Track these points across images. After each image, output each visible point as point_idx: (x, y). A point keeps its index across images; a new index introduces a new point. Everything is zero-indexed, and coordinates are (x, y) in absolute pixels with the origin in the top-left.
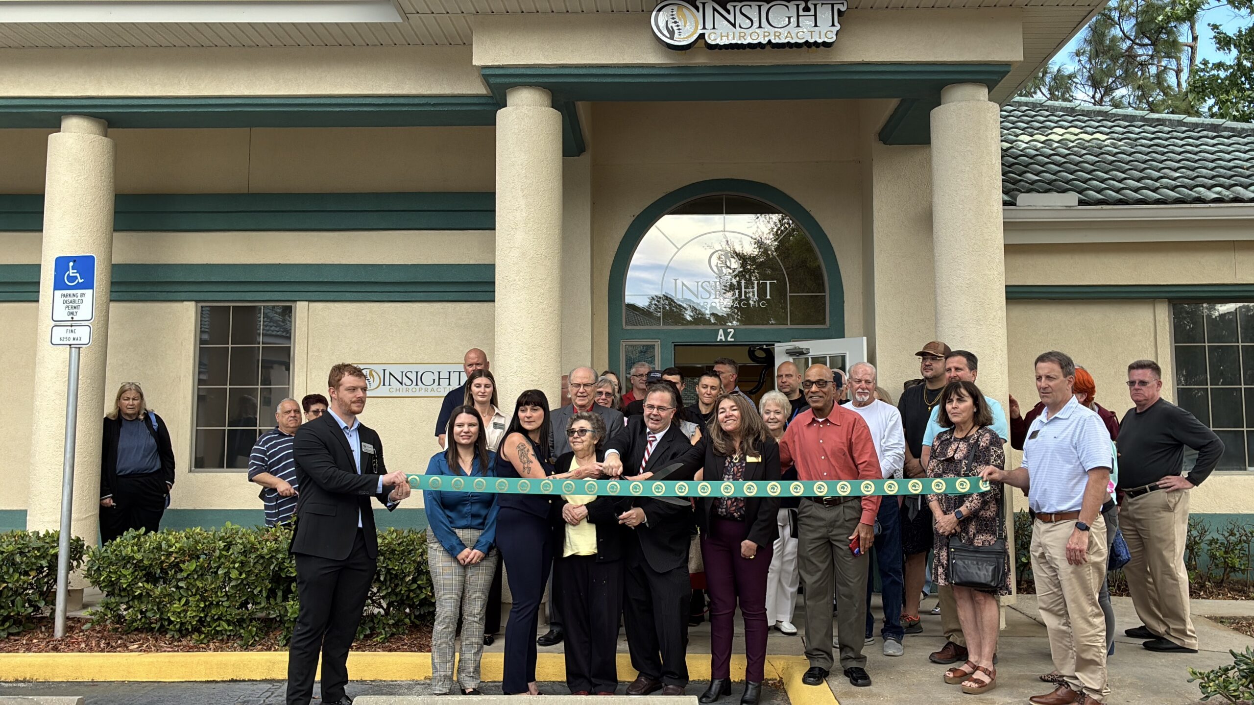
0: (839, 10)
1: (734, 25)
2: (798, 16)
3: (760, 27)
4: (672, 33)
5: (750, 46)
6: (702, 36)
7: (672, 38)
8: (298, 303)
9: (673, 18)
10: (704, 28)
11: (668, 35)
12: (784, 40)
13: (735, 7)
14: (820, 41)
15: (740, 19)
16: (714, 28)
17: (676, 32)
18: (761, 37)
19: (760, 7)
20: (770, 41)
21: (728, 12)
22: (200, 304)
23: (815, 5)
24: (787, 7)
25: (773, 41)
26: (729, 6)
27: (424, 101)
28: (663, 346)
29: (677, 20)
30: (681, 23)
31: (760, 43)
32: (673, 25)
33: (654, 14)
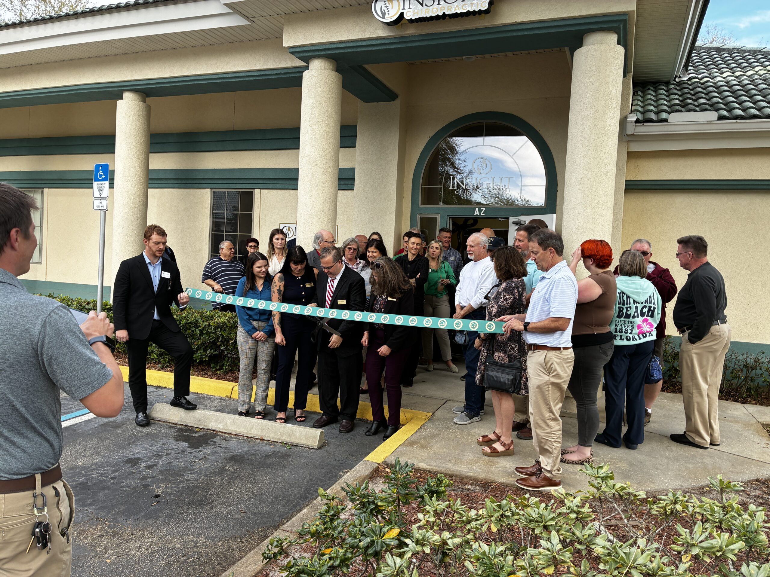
1: (422, 5)
3: (439, 4)
4: (384, 14)
5: (431, 18)
6: (402, 14)
7: (384, 18)
8: (256, 190)
9: (385, 4)
10: (404, 9)
11: (381, 16)
12: (453, 12)
14: (477, 10)
15: (427, 1)
16: (410, 8)
17: (387, 13)
18: (439, 11)
20: (444, 13)
22: (213, 190)
25: (447, 13)
27: (278, 72)
28: (442, 217)
29: (387, 5)
30: (390, 7)
31: (438, 15)
32: (385, 9)
33: (373, 4)
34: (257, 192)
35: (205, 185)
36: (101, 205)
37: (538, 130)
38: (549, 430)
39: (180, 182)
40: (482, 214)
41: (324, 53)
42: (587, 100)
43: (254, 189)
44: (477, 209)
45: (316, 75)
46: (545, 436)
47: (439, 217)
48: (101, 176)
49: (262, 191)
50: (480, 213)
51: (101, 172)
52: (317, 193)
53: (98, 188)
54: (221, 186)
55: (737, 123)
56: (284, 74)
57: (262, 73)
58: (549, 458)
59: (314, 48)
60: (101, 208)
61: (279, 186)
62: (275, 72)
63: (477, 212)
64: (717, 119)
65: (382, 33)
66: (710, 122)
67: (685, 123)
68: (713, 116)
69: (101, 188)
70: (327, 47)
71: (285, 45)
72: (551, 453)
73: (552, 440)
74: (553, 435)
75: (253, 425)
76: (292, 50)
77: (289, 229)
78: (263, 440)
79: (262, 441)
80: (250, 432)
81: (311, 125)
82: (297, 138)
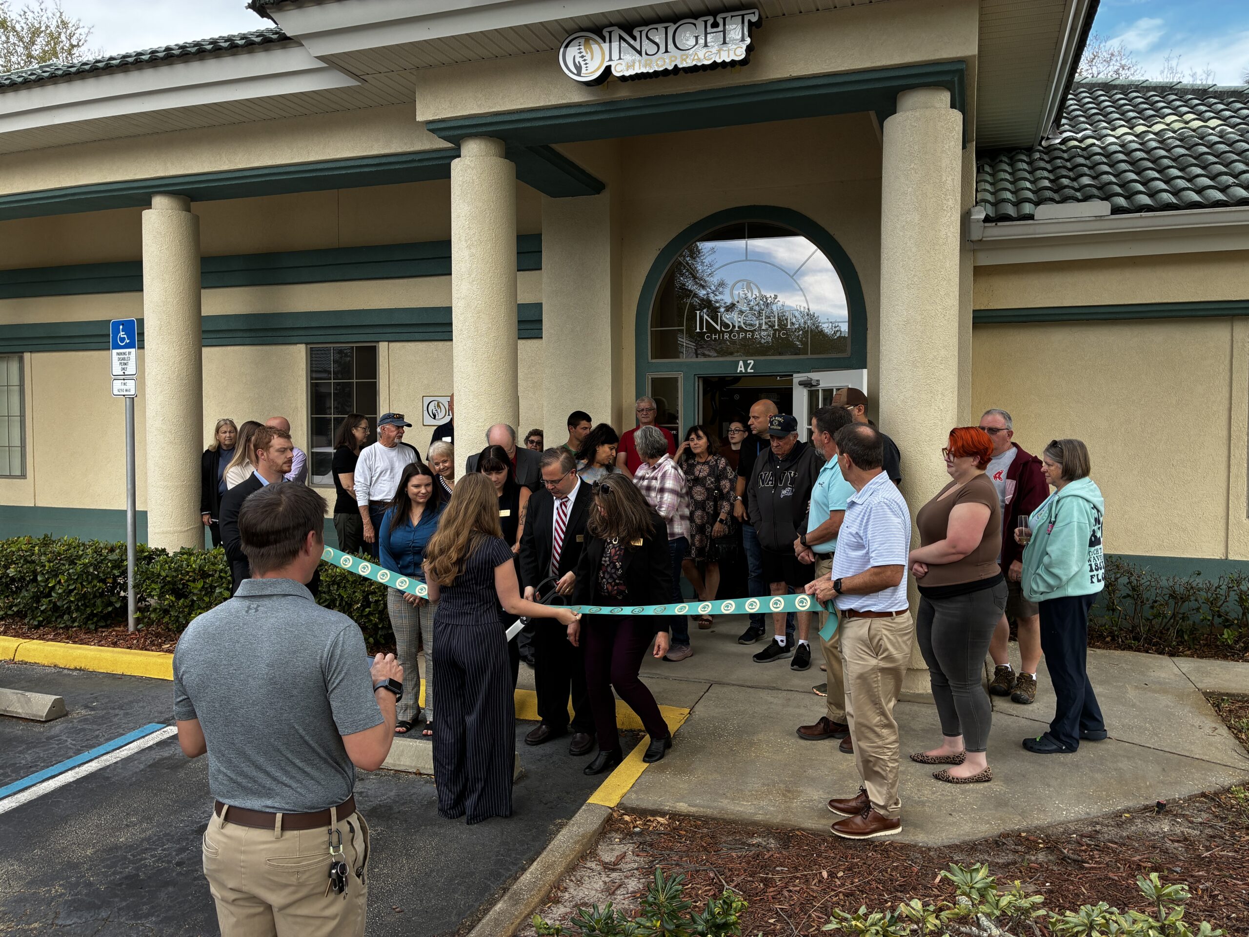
0: (749, 21)
1: (640, 53)
2: (706, 34)
3: (666, 51)
4: (579, 68)
5: (656, 74)
6: (608, 69)
7: (579, 74)
8: (380, 343)
9: (580, 53)
10: (610, 60)
11: (575, 72)
12: (690, 64)
13: (641, 32)
14: (728, 60)
15: (648, 47)
16: (620, 59)
17: (584, 66)
19: (666, 28)
20: (676, 66)
21: (635, 39)
22: (309, 346)
23: (724, 19)
24: (695, 25)
25: (680, 66)
26: (636, 33)
27: (410, 158)
28: (685, 379)
29: (584, 54)
30: (588, 57)
31: (666, 69)
32: (581, 60)
33: (562, 50)
34: (383, 348)
35: (295, 339)
36: (125, 387)
37: (832, 234)
38: (880, 743)
39: (253, 334)
40: (749, 370)
41: (484, 129)
42: (908, 198)
43: (378, 342)
44: (741, 363)
45: (473, 165)
46: (874, 752)
47: (680, 376)
48: (122, 340)
49: (391, 344)
50: (746, 369)
51: (122, 334)
52: (486, 355)
53: (119, 359)
54: (322, 339)
55: (1141, 217)
56: (420, 161)
57: (384, 160)
58: (881, 785)
59: (467, 123)
60: (125, 393)
61: (417, 336)
62: (404, 159)
63: (741, 368)
64: (1109, 212)
65: (576, 97)
66: (1100, 218)
67: (1061, 220)
68: (1104, 208)
69: (124, 359)
70: (489, 120)
71: (419, 118)
72: (884, 778)
73: (886, 758)
74: (886, 750)
75: (403, 751)
76: (432, 127)
77: (438, 406)
78: (420, 774)
79: (418, 777)
80: (398, 763)
81: (469, 247)
82: (447, 258)
